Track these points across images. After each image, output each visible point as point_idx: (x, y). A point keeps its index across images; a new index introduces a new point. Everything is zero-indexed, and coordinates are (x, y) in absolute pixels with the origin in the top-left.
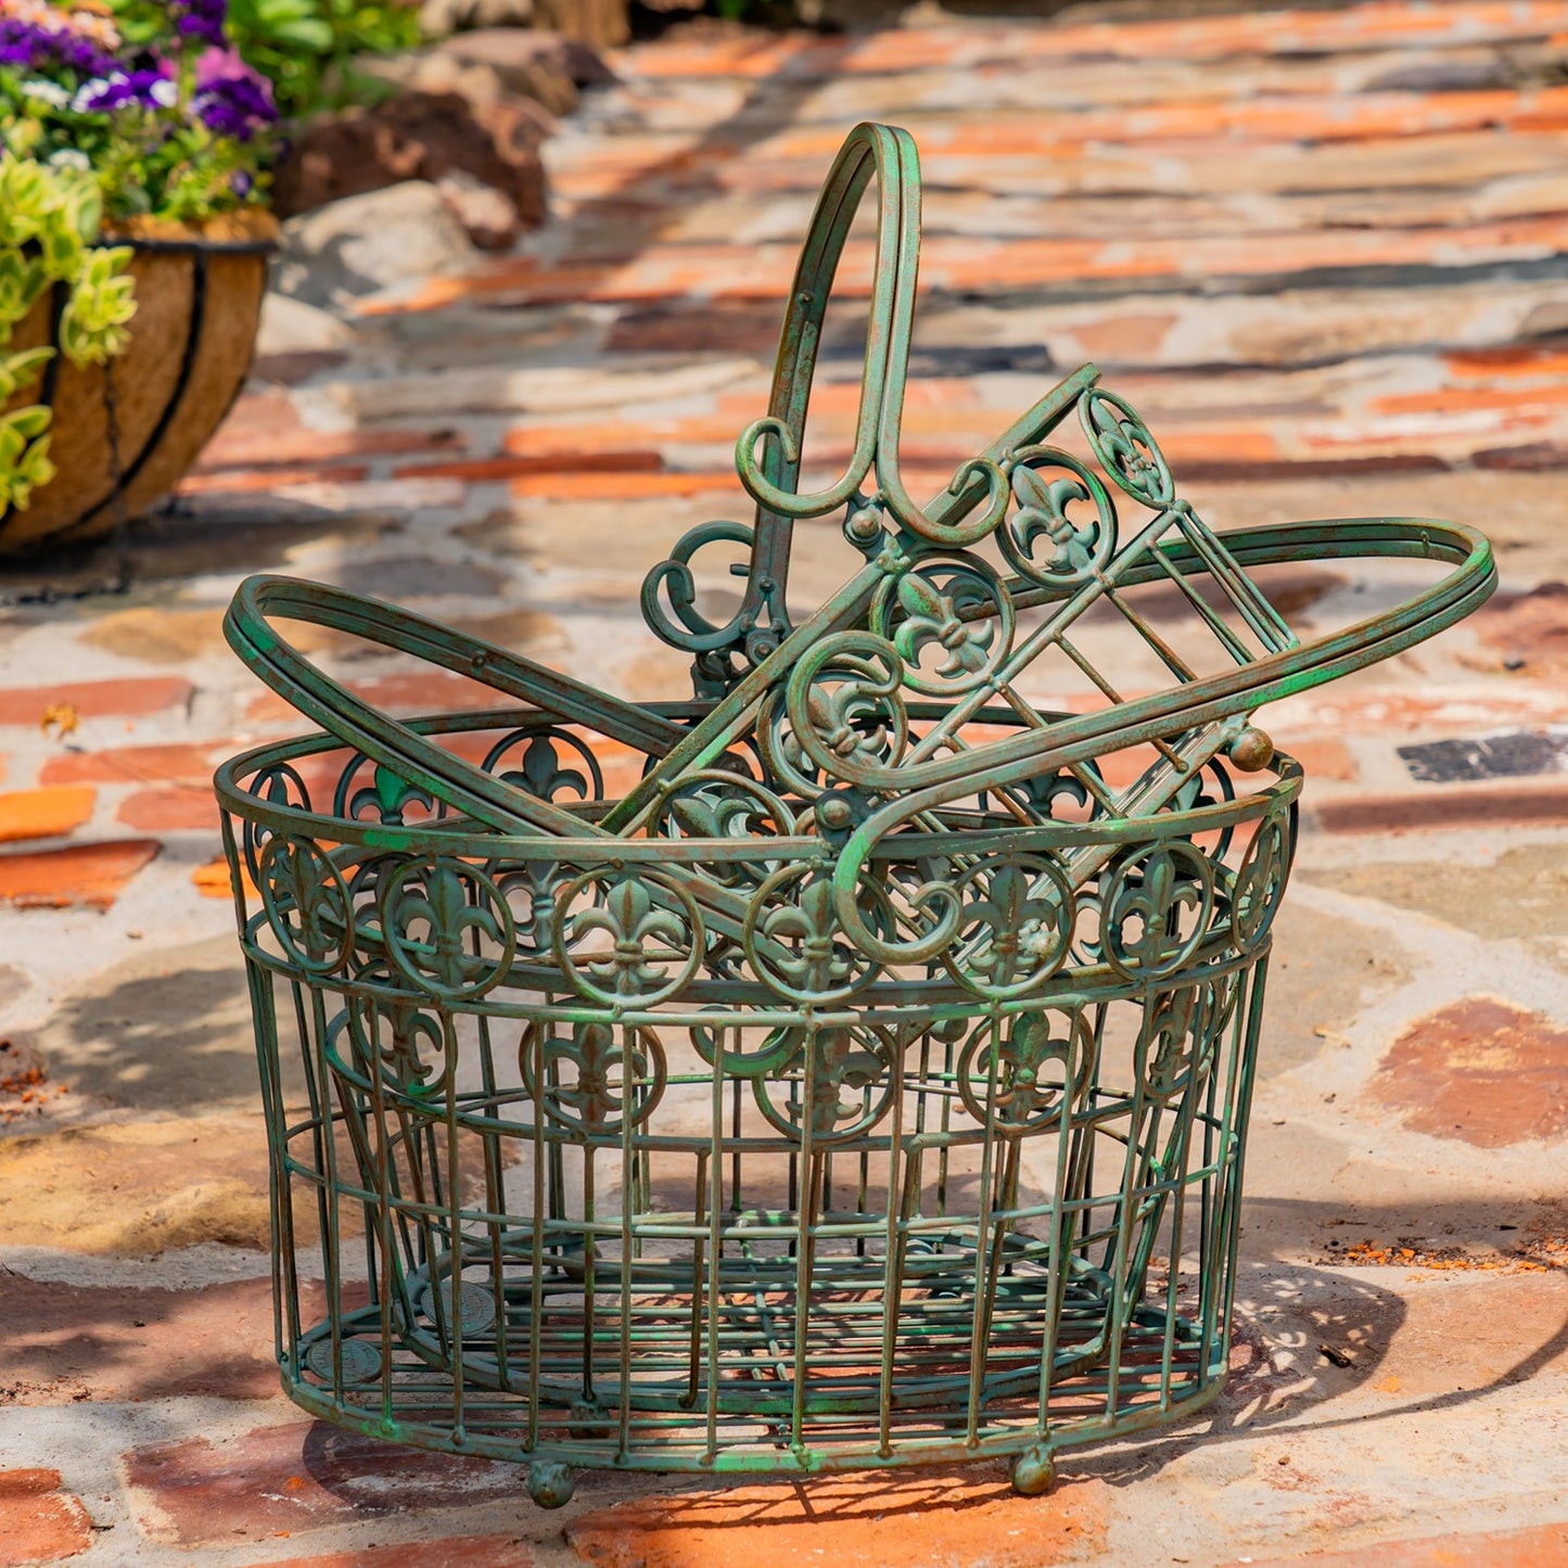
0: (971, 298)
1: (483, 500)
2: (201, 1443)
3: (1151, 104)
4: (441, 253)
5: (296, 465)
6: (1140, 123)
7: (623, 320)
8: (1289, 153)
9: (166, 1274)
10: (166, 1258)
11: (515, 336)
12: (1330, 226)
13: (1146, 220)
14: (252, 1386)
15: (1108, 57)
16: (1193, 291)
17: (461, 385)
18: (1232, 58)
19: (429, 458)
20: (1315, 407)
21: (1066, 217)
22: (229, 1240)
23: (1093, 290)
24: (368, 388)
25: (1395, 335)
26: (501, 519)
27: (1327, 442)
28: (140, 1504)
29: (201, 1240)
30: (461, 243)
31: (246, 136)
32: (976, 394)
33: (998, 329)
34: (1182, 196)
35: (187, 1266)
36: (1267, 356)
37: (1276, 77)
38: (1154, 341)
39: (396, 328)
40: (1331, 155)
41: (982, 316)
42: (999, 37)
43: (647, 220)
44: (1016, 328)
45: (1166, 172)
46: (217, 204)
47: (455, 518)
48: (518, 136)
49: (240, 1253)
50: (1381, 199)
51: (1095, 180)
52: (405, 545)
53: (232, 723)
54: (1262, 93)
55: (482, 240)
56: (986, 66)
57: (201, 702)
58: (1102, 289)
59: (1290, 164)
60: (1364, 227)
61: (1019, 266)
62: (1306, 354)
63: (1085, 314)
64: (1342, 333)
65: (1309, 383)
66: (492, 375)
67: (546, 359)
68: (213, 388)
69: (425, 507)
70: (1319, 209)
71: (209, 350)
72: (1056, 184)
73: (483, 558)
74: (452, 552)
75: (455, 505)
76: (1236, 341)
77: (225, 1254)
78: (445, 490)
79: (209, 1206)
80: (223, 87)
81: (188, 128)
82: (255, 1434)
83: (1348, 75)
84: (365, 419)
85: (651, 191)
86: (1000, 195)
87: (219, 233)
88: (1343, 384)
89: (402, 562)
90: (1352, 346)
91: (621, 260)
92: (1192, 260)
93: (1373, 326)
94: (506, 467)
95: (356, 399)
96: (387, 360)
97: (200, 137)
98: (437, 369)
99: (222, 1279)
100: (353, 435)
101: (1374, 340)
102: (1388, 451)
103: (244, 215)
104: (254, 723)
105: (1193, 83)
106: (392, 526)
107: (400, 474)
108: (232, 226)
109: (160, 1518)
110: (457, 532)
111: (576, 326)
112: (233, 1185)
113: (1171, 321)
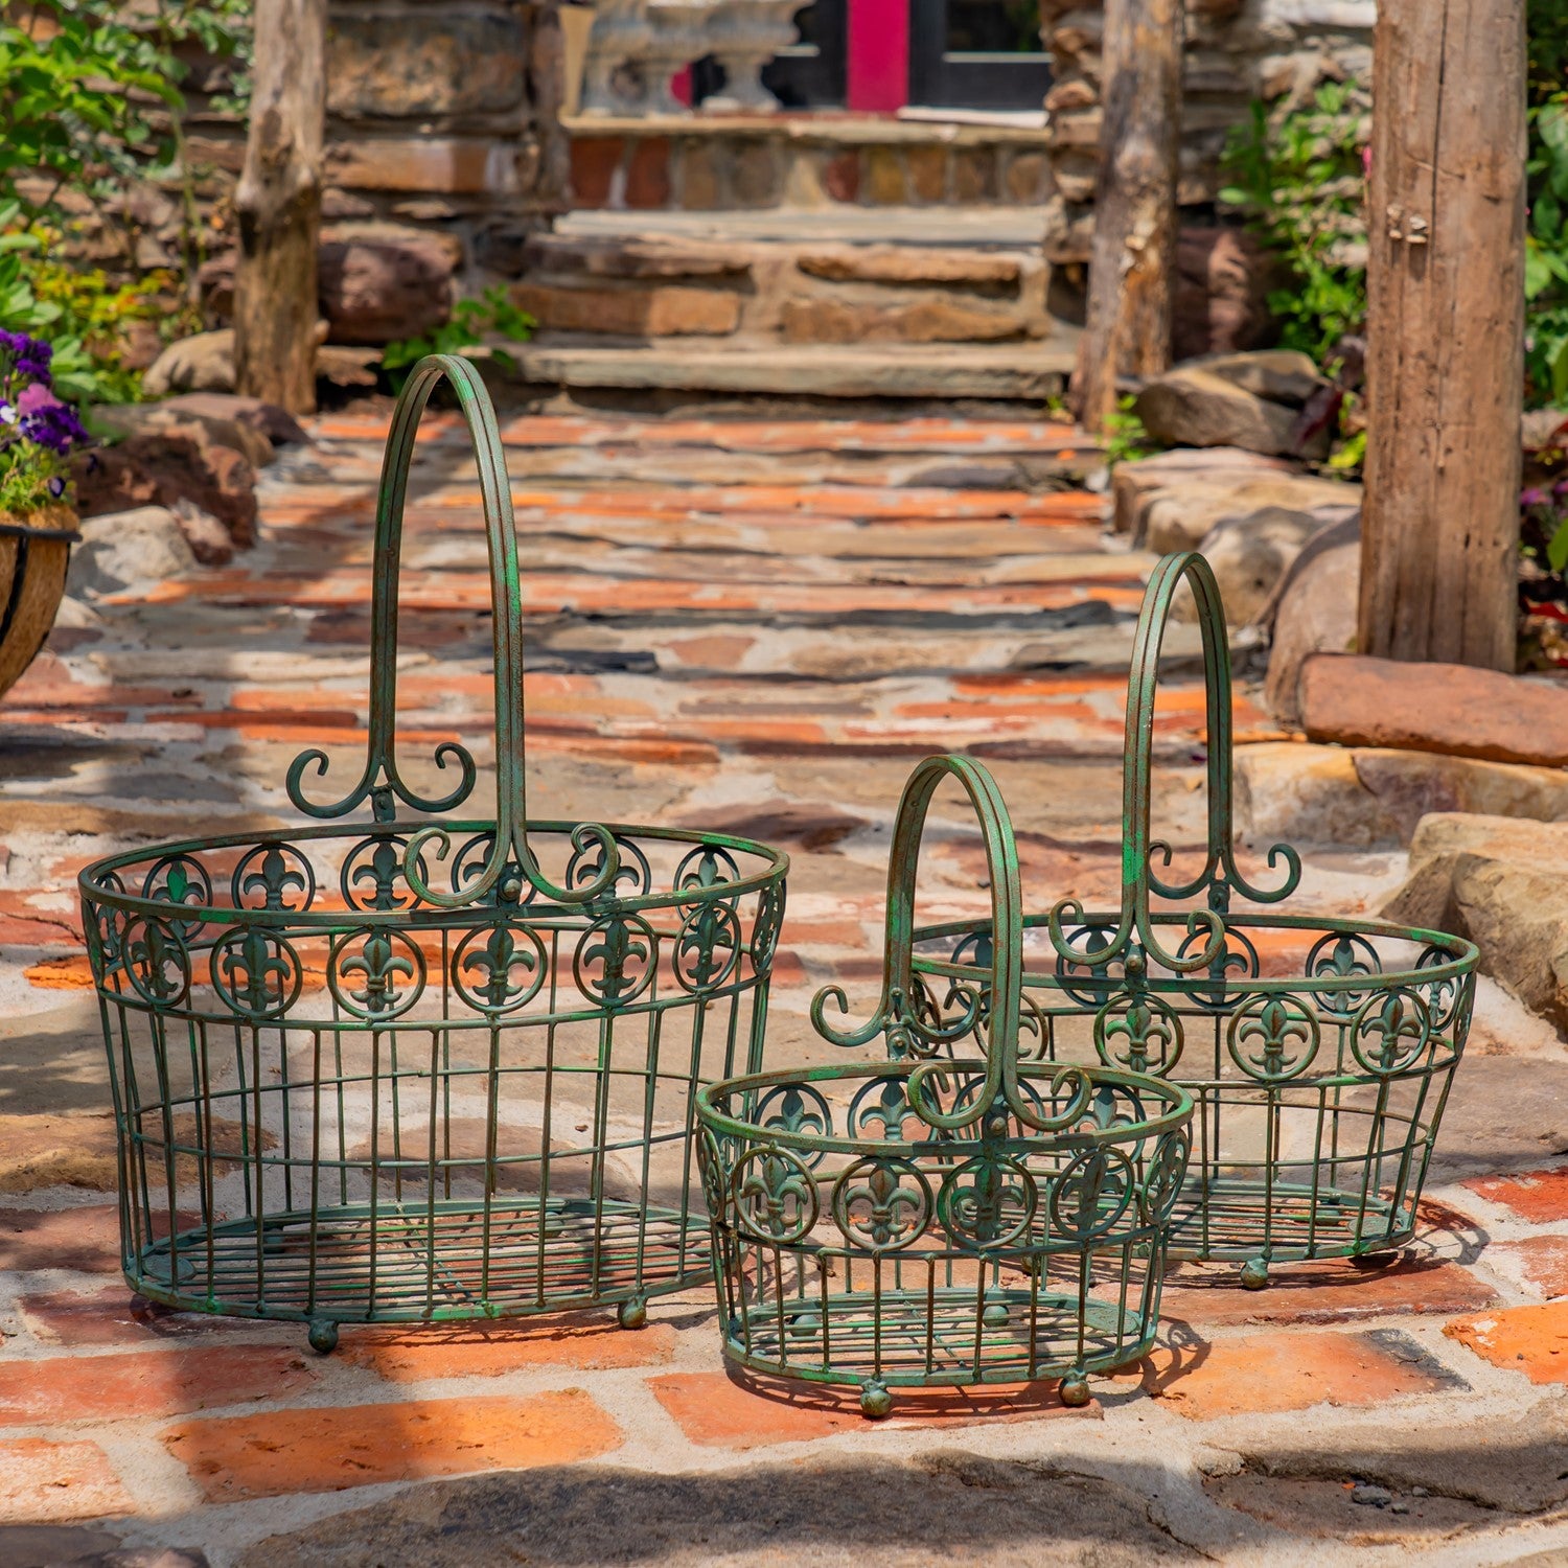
0: (595, 618)
1: (217, 741)
2: (69, 1292)
3: (740, 484)
4: (172, 562)
5: (68, 707)
6: (731, 498)
7: (319, 619)
8: (848, 527)
9: (35, 1200)
10: (34, 1193)
11: (232, 626)
12: (874, 582)
13: (733, 570)
14: (102, 1264)
15: (709, 446)
16: (768, 622)
17: (196, 659)
18: (808, 452)
19: (174, 709)
20: (855, 709)
21: (670, 564)
22: (78, 1184)
23: (690, 617)
24: (121, 657)
25: (918, 661)
26: (232, 752)
27: (862, 733)
28: (32, 1322)
29: (58, 1183)
30: (187, 553)
31: (63, 451)
32: (599, 686)
33: (619, 641)
34: (763, 554)
35: (49, 1199)
36: (821, 672)
37: (840, 470)
38: (737, 657)
39: (136, 613)
40: (879, 530)
41: (603, 631)
42: (622, 425)
43: (335, 548)
44: (631, 641)
45: (751, 536)
46: (37, 499)
47: (199, 751)
48: (233, 474)
49: (85, 1192)
50: (916, 565)
51: (693, 539)
52: (162, 766)
53: (40, 879)
54: (828, 481)
55: (202, 554)
56: (605, 446)
57: (15, 863)
58: (698, 615)
59: (846, 535)
60: (902, 584)
61: (630, 597)
62: (850, 672)
63: (683, 634)
64: (878, 658)
65: (851, 692)
66: (220, 653)
67: (260, 644)
68: (25, 638)
69: (173, 741)
70: (867, 569)
71: (24, 608)
72: (662, 540)
73: (223, 778)
74: (201, 772)
75: (198, 742)
76: (798, 659)
77: (75, 1192)
78: (190, 731)
79: (63, 1161)
80: (48, 413)
81: (18, 442)
82: (107, 1289)
83: (899, 472)
84: (118, 679)
85: (337, 526)
86: (621, 546)
87: (38, 522)
88: (877, 694)
89: (162, 777)
90: (886, 668)
91: (316, 576)
92: (768, 600)
93: (902, 654)
94: (232, 717)
95: (111, 664)
96: (134, 638)
97: (27, 449)
98: (176, 647)
99: (74, 1206)
100: (111, 689)
101: (902, 663)
102: (907, 741)
103: (56, 510)
104: (57, 879)
105: (773, 470)
106: (151, 752)
107: (150, 719)
108: (47, 518)
109: (47, 1331)
110: (201, 759)
111: (281, 622)
112: (79, 1151)
113: (750, 642)
